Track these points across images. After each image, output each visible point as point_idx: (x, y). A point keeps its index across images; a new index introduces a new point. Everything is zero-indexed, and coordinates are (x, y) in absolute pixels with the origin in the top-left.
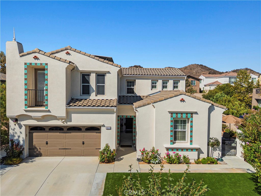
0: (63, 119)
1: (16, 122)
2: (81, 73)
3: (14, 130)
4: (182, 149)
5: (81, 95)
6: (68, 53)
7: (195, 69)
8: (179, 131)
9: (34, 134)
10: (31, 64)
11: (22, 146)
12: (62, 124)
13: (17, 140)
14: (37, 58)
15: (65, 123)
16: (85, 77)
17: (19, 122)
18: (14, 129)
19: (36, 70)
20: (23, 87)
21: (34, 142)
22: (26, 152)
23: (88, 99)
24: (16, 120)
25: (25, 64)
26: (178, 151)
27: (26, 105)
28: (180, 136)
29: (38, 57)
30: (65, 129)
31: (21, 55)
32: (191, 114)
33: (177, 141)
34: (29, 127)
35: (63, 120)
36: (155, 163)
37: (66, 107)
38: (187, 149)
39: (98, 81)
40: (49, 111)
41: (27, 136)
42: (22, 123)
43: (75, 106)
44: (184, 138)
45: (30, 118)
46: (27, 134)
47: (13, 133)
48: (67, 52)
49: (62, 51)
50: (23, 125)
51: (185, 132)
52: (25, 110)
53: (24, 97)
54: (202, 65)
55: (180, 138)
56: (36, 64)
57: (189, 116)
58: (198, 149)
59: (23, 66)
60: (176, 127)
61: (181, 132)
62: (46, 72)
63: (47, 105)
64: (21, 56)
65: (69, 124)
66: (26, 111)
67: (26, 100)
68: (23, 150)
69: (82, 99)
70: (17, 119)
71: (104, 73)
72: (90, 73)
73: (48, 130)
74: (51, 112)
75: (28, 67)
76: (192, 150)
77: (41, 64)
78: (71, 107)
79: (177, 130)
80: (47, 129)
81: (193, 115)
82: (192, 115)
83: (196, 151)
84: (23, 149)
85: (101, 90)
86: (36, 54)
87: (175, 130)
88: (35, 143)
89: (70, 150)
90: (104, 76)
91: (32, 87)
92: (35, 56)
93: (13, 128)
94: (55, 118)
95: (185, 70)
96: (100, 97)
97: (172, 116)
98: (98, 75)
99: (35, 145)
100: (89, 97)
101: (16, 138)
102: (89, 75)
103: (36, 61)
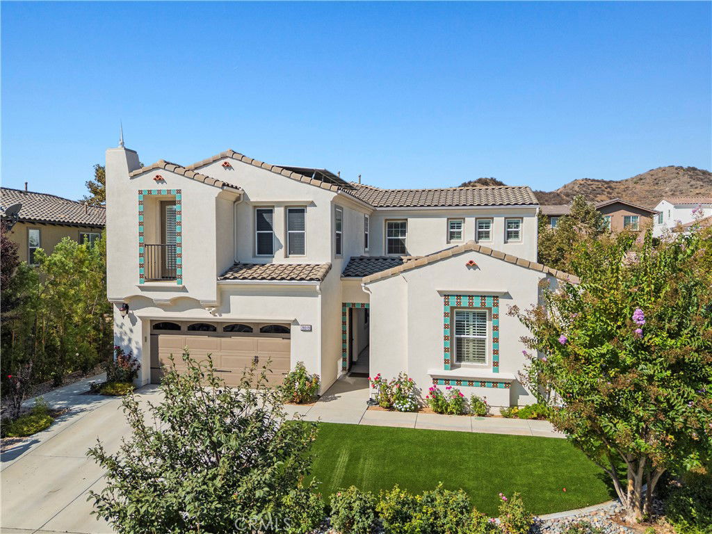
0: (213, 307)
1: (125, 312)
2: (255, 207)
3: (121, 327)
4: (471, 382)
5: (254, 256)
6: (227, 166)
7: (670, 179)
8: (468, 340)
9: (161, 337)
10: (150, 192)
11: (136, 360)
12: (211, 316)
13: (128, 346)
14: (160, 179)
15: (216, 314)
16: (263, 215)
17: (130, 312)
18: (123, 324)
19: (163, 204)
20: (136, 240)
21: (160, 354)
22: (145, 374)
23: (268, 265)
24: (126, 308)
25: (140, 192)
26: (461, 385)
27: (141, 276)
28: (471, 350)
29: (163, 177)
30: (220, 329)
31: (132, 174)
32: (494, 297)
33: (463, 363)
34: (151, 321)
35: (213, 309)
36: (403, 410)
37: (218, 280)
38: (483, 382)
39: (289, 225)
40: (184, 289)
41: (146, 341)
42: (137, 313)
43: (235, 278)
44: (481, 357)
45: (149, 303)
46: (146, 338)
47: (121, 333)
48: (226, 163)
49: (215, 161)
50: (138, 318)
51: (484, 341)
52: (140, 287)
53: (137, 261)
54: (694, 169)
55: (471, 355)
56: (159, 191)
57: (489, 302)
58: (509, 383)
59: (137, 198)
60: (460, 329)
61: (475, 340)
62: (176, 207)
63: (181, 277)
64: (132, 178)
65: (226, 317)
66: (143, 289)
67: (141, 266)
68: (138, 369)
69: (255, 265)
70: (127, 305)
71: (303, 206)
72: (273, 207)
73: (186, 329)
74: (187, 292)
75: (146, 198)
76: (495, 383)
77: (169, 191)
78: (227, 281)
79: (462, 336)
80: (184, 328)
81: (500, 300)
82: (495, 301)
83: (506, 387)
84: (139, 367)
85: (296, 245)
86: (159, 172)
87: (458, 336)
88: (163, 355)
89: (229, 374)
90: (303, 211)
91: (154, 239)
92: (157, 177)
93: (120, 324)
94: (196, 304)
95: (638, 186)
96: (295, 260)
97: (446, 304)
98: (290, 211)
99: (162, 360)
100: (271, 259)
101: (126, 343)
102: (271, 212)
103: (160, 186)
